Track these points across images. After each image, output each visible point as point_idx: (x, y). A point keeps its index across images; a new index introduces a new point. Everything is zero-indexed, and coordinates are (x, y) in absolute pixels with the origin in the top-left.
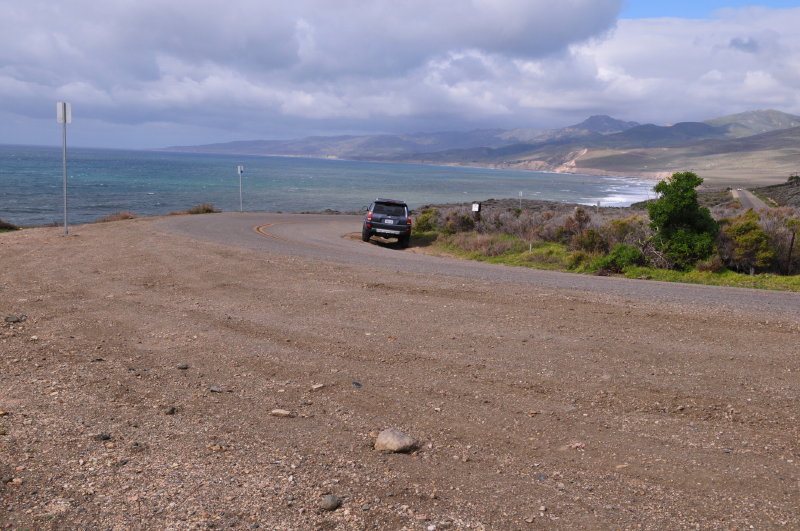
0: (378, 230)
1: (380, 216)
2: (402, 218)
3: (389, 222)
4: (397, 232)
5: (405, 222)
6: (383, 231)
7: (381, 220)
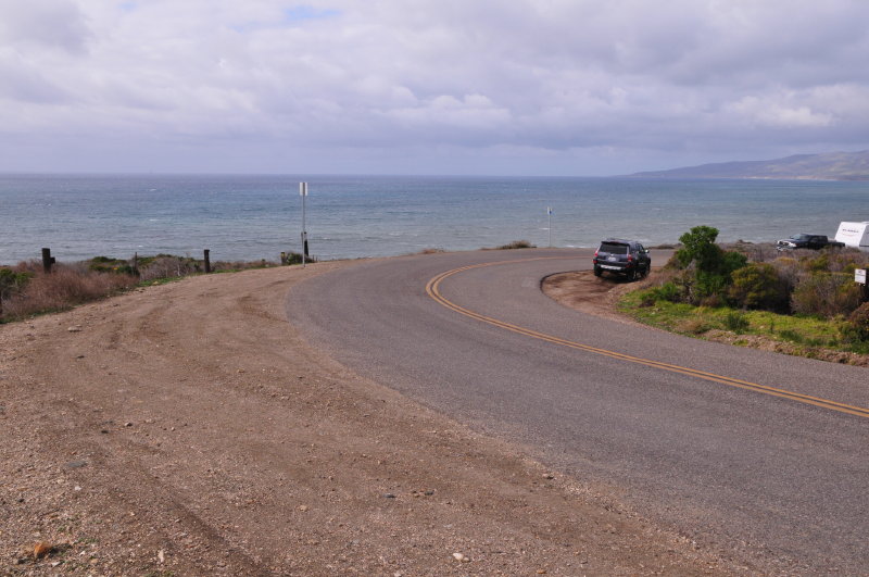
0: (602, 266)
1: (604, 254)
2: (623, 256)
3: (612, 259)
4: (619, 268)
5: (626, 260)
6: (607, 267)
7: (605, 257)
